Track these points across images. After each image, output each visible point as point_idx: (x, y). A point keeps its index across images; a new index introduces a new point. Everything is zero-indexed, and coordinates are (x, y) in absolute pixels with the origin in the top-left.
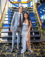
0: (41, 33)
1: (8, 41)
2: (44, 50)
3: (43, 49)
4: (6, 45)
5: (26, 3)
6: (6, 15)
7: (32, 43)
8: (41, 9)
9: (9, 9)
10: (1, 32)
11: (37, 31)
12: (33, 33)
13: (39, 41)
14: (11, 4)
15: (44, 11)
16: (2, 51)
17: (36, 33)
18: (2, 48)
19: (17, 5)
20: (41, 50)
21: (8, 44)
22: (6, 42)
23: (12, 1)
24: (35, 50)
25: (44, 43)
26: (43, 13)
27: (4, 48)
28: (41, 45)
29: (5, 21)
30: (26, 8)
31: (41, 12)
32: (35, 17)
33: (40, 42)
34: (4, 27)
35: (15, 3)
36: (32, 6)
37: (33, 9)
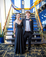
0: (42, 37)
2: (45, 51)
3: (43, 50)
4: (10, 46)
5: (29, 9)
6: (10, 20)
7: (34, 45)
8: (42, 15)
9: (13, 14)
10: (6, 34)
11: (39, 34)
12: (35, 36)
14: (15, 10)
15: (45, 16)
18: (7, 48)
19: (20, 11)
21: (12, 45)
23: (16, 8)
24: (36, 50)
25: (45, 45)
26: (44, 19)
27: (9, 48)
28: (42, 47)
29: (9, 25)
31: (42, 18)
33: (41, 44)
34: (8, 31)
35: (18, 9)
36: (34, 12)
37: (35, 14)
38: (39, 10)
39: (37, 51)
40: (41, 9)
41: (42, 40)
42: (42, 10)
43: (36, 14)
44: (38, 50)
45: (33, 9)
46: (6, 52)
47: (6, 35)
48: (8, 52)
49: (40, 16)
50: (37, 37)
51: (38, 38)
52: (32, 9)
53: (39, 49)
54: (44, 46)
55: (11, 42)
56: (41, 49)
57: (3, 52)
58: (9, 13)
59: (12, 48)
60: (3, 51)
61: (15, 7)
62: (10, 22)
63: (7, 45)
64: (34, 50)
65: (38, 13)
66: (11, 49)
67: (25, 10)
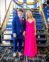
5: (32, 4)
6: (10, 16)
11: (43, 34)
13: (45, 45)
14: (17, 5)
16: (3, 55)
17: (41, 36)
18: (4, 51)
19: (22, 6)
20: (47, 56)
23: (18, 2)
24: (40, 55)
27: (6, 51)
28: (47, 50)
30: (32, 9)
32: (41, 19)
33: (46, 47)
35: (20, 4)
36: (38, 7)
37: (39, 10)
38: (44, 5)
40: (46, 3)
41: (47, 41)
42: (48, 5)
43: (41, 10)
46: (2, 57)
47: (5, 35)
49: (45, 11)
50: (40, 37)
51: (43, 39)
53: (43, 54)
55: (10, 43)
56: (46, 54)
64: (37, 55)
65: (43, 8)
66: (9, 52)
67: (27, 5)
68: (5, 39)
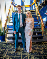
1: (13, 41)
4: (11, 45)
5: (29, 6)
7: (36, 43)
9: (13, 12)
10: (7, 33)
12: (36, 33)
13: (42, 40)
16: (8, 50)
18: (8, 47)
21: (13, 44)
22: (11, 41)
26: (45, 16)
27: (10, 47)
28: (44, 45)
29: (10, 23)
30: (29, 10)
32: (38, 19)
33: (43, 42)
34: (9, 29)
36: (34, 9)
39: (39, 50)
40: (41, 6)
42: (42, 7)
44: (40, 48)
45: (34, 6)
46: (7, 51)
48: (9, 50)
50: (38, 34)
52: (32, 6)
54: (46, 44)
55: (12, 41)
56: (43, 47)
57: (4, 51)
58: (9, 11)
59: (13, 46)
60: (4, 49)
61: (15, 5)
62: (10, 20)
63: (8, 44)
64: (36, 49)
66: (12, 48)
68: (7, 37)
